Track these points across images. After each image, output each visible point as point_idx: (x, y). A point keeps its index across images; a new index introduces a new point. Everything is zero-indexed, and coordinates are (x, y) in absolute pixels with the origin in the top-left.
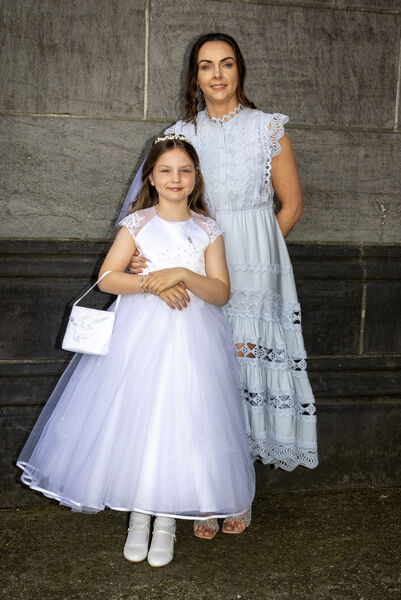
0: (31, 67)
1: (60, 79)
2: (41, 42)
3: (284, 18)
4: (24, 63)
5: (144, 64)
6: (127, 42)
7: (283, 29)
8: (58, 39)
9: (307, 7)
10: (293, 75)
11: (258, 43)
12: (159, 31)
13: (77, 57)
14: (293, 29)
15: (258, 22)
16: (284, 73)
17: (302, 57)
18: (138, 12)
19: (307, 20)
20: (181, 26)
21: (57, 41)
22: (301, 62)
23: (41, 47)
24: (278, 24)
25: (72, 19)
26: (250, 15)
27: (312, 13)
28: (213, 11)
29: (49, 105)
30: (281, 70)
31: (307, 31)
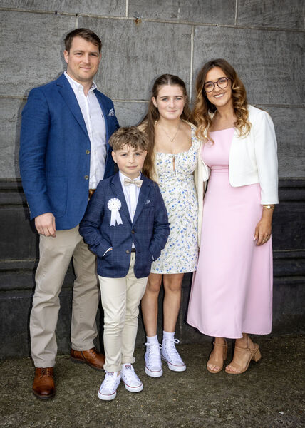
0: (121, 70)
1: (139, 78)
2: (128, 55)
3: (274, 38)
4: (117, 68)
5: (190, 68)
6: (180, 54)
7: (274, 45)
8: (138, 53)
9: (288, 31)
10: (280, 74)
11: (259, 54)
12: (198, 48)
13: (150, 64)
14: (280, 45)
15: (259, 41)
16: (274, 73)
17: (285, 62)
18: (187, 35)
19: (288, 39)
20: (213, 44)
21: (137, 55)
22: (285, 65)
23: (128, 57)
24: (270, 42)
25: (147, 40)
26: (254, 36)
27: (291, 35)
28: (232, 34)
29: (133, 95)
30: (272, 71)
31: (288, 46)
